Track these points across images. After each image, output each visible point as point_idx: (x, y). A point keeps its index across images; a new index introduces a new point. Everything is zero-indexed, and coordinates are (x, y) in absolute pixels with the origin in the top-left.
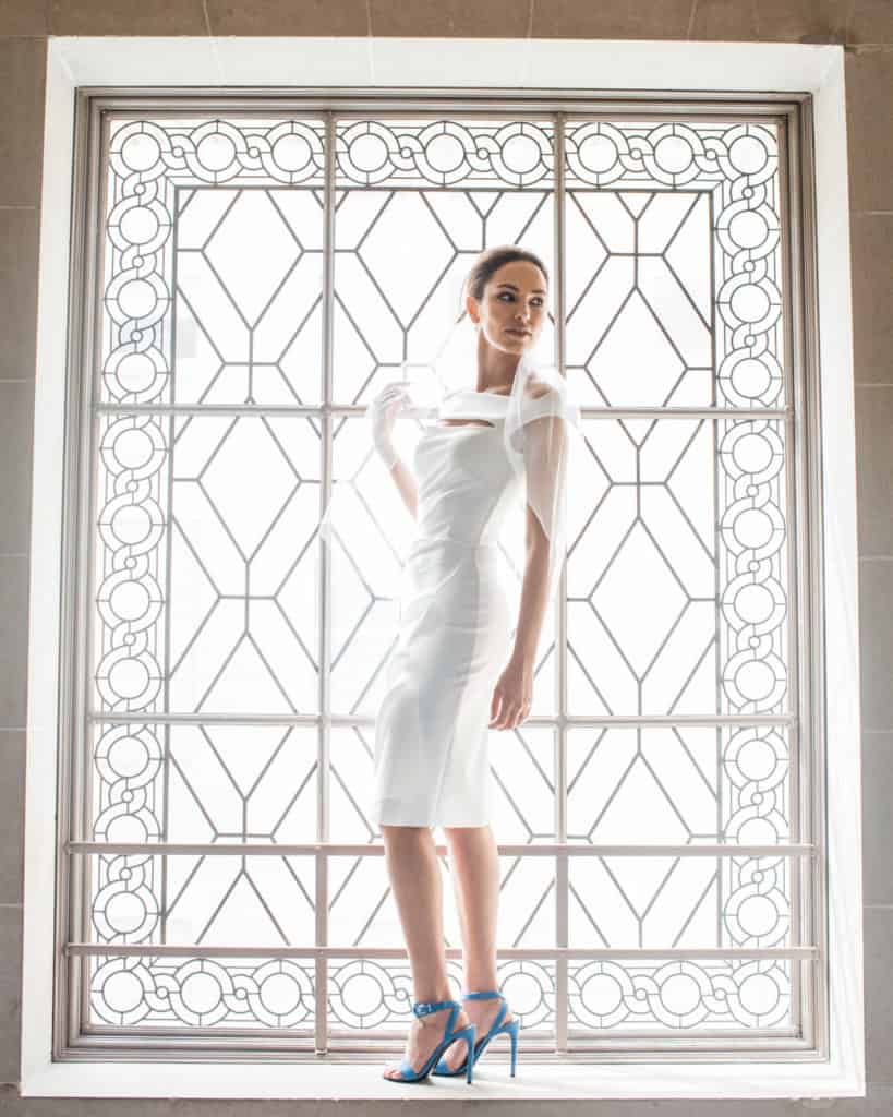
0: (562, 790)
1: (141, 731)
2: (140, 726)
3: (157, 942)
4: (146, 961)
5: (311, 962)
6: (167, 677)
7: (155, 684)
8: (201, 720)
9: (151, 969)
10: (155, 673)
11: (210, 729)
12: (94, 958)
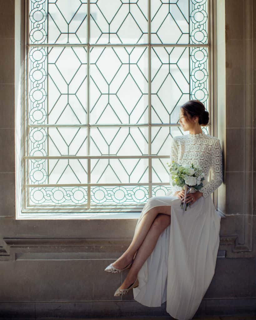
0: (150, 142)
1: (41, 129)
2: (41, 128)
3: (47, 183)
4: (44, 188)
5: (86, 187)
6: (48, 115)
7: (45, 117)
8: (57, 127)
9: (46, 190)
10: (45, 114)
11: (59, 129)
12: (30, 188)
